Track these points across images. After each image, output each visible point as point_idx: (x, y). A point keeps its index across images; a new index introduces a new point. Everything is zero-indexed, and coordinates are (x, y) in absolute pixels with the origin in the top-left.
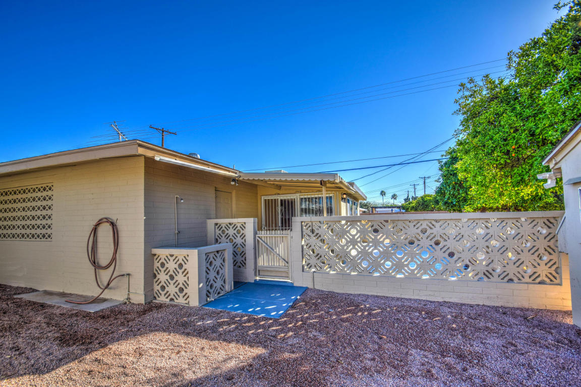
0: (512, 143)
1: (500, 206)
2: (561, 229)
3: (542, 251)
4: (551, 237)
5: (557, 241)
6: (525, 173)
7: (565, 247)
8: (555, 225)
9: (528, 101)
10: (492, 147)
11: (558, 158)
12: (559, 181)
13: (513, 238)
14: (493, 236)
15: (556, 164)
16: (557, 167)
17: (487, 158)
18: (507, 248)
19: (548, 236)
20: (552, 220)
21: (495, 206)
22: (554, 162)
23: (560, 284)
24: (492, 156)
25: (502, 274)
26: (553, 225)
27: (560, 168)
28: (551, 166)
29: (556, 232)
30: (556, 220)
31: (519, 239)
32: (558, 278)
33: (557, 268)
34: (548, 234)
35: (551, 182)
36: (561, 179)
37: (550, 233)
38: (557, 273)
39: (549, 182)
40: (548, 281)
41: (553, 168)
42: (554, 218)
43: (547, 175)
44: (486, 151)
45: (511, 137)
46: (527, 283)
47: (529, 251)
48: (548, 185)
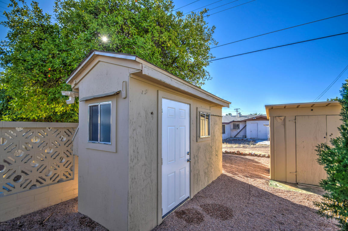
0: (49, 66)
1: (36, 118)
2: (76, 137)
3: (62, 155)
4: (69, 143)
5: (73, 146)
6: (57, 92)
7: (77, 151)
8: (72, 133)
9: (65, 39)
10: (32, 63)
11: (78, 80)
12: (77, 99)
13: (38, 147)
14: (18, 146)
15: (76, 84)
16: (76, 87)
17: (26, 72)
18: (32, 157)
19: (67, 142)
20: (71, 130)
21: (31, 118)
22: (74, 83)
23: (73, 179)
24: (31, 72)
25: (25, 182)
26: (72, 134)
27: (78, 89)
28: (73, 86)
29: (72, 140)
30: (74, 130)
31: (44, 147)
32: (71, 174)
33: (72, 166)
34: (67, 141)
35: (71, 99)
36: (78, 98)
37: (69, 140)
38: (72, 171)
39: (70, 98)
40: (64, 178)
41: (73, 88)
42: (73, 128)
43: (69, 93)
44: (25, 65)
45: (48, 60)
46: (48, 185)
47: (51, 157)
48: (69, 101)
